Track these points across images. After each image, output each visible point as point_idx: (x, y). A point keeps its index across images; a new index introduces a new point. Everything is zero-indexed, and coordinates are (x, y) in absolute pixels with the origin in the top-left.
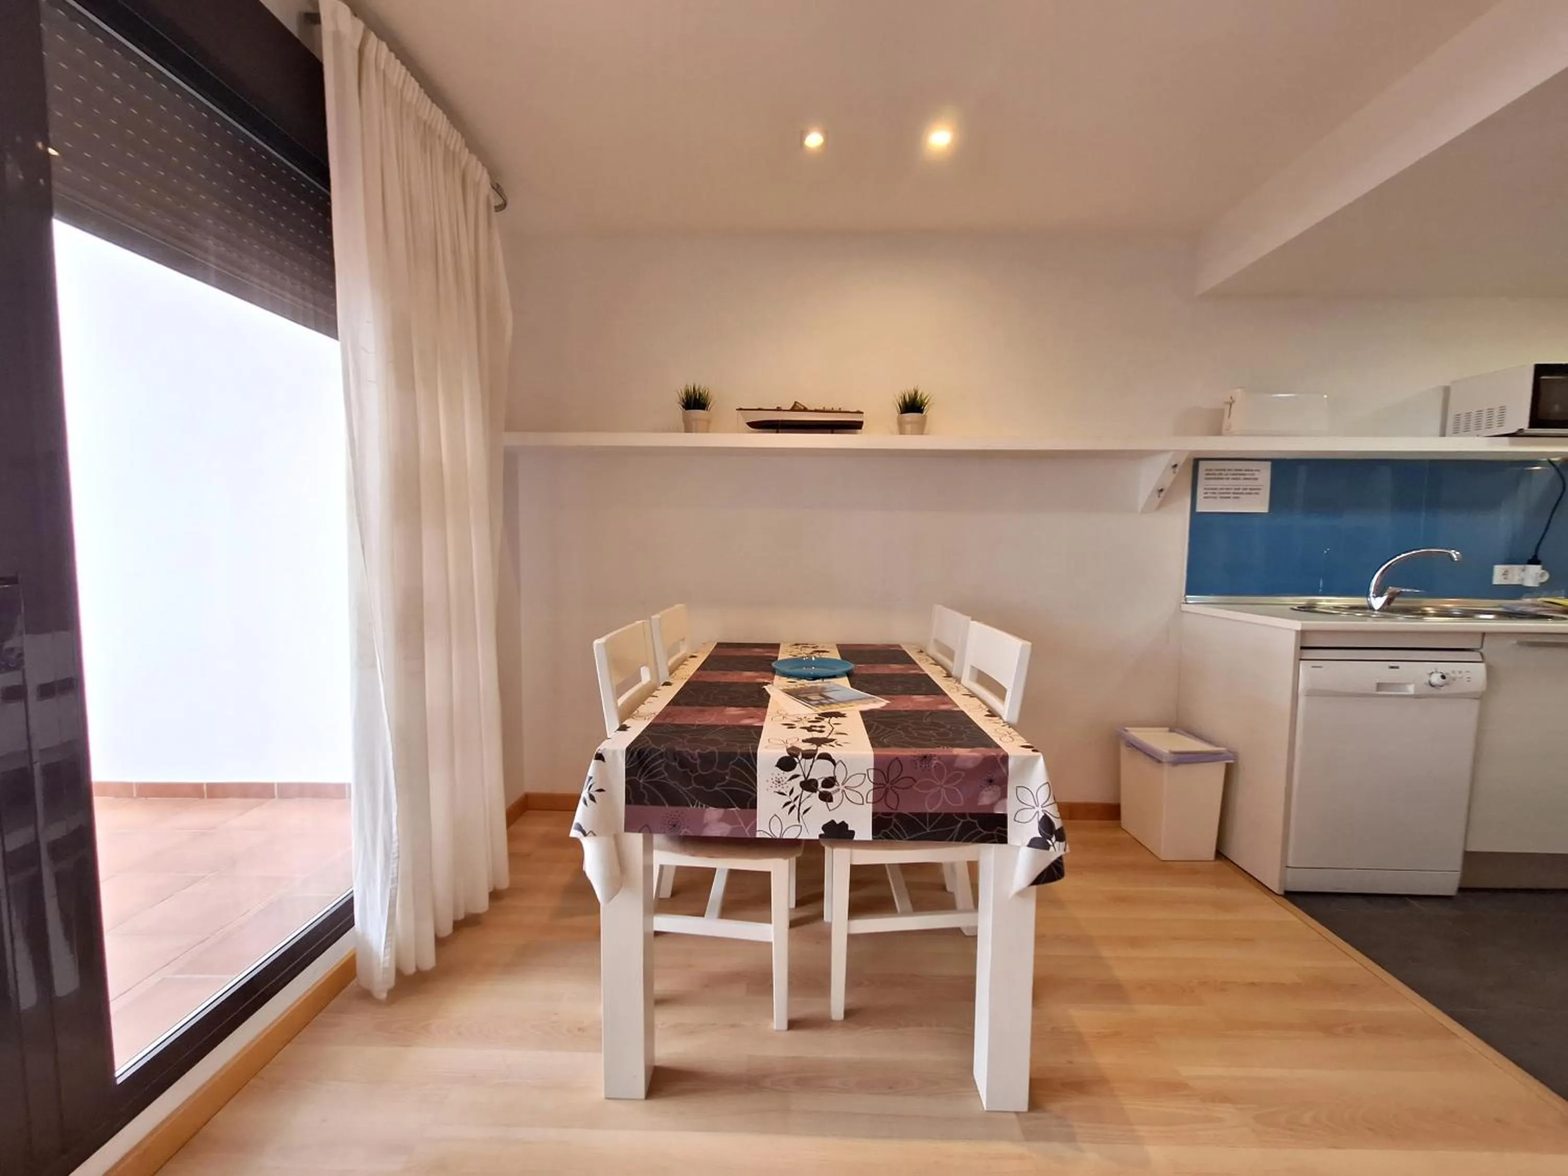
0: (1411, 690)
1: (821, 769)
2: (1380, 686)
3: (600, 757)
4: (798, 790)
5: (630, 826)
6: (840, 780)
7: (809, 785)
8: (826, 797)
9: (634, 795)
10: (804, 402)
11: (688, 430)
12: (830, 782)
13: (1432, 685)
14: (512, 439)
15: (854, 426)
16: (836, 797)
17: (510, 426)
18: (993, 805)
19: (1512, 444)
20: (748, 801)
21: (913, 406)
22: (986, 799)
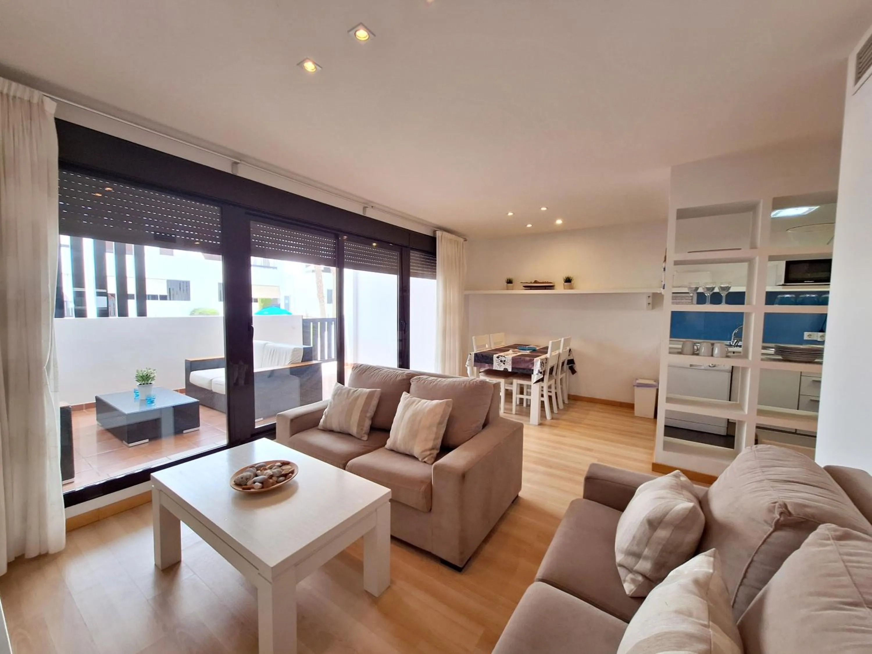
0: (703, 368)
1: (503, 359)
2: (691, 365)
3: (470, 354)
4: (500, 362)
5: (475, 366)
6: (506, 360)
7: (501, 361)
8: (504, 364)
9: (475, 361)
10: (538, 280)
11: (507, 289)
12: (505, 361)
13: (710, 366)
14: (467, 292)
15: (551, 287)
16: (506, 364)
17: (466, 289)
18: (531, 368)
19: (783, 288)
20: (492, 363)
21: (568, 280)
22: (530, 366)
